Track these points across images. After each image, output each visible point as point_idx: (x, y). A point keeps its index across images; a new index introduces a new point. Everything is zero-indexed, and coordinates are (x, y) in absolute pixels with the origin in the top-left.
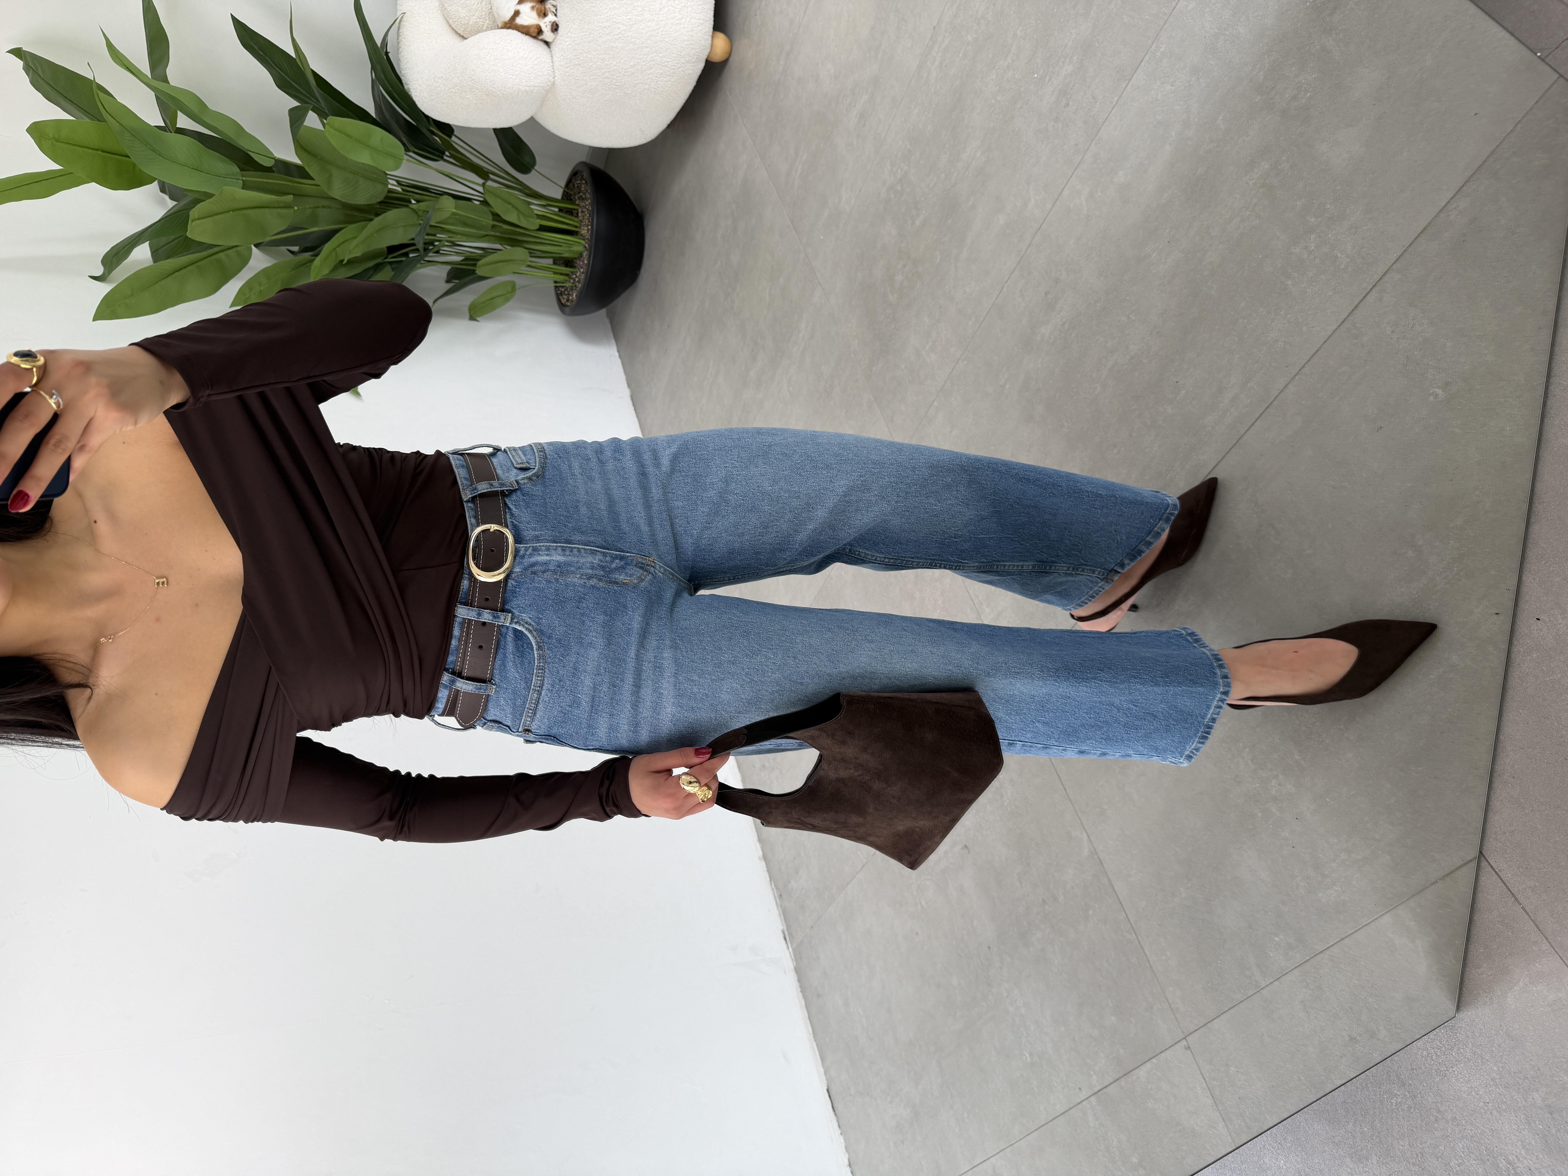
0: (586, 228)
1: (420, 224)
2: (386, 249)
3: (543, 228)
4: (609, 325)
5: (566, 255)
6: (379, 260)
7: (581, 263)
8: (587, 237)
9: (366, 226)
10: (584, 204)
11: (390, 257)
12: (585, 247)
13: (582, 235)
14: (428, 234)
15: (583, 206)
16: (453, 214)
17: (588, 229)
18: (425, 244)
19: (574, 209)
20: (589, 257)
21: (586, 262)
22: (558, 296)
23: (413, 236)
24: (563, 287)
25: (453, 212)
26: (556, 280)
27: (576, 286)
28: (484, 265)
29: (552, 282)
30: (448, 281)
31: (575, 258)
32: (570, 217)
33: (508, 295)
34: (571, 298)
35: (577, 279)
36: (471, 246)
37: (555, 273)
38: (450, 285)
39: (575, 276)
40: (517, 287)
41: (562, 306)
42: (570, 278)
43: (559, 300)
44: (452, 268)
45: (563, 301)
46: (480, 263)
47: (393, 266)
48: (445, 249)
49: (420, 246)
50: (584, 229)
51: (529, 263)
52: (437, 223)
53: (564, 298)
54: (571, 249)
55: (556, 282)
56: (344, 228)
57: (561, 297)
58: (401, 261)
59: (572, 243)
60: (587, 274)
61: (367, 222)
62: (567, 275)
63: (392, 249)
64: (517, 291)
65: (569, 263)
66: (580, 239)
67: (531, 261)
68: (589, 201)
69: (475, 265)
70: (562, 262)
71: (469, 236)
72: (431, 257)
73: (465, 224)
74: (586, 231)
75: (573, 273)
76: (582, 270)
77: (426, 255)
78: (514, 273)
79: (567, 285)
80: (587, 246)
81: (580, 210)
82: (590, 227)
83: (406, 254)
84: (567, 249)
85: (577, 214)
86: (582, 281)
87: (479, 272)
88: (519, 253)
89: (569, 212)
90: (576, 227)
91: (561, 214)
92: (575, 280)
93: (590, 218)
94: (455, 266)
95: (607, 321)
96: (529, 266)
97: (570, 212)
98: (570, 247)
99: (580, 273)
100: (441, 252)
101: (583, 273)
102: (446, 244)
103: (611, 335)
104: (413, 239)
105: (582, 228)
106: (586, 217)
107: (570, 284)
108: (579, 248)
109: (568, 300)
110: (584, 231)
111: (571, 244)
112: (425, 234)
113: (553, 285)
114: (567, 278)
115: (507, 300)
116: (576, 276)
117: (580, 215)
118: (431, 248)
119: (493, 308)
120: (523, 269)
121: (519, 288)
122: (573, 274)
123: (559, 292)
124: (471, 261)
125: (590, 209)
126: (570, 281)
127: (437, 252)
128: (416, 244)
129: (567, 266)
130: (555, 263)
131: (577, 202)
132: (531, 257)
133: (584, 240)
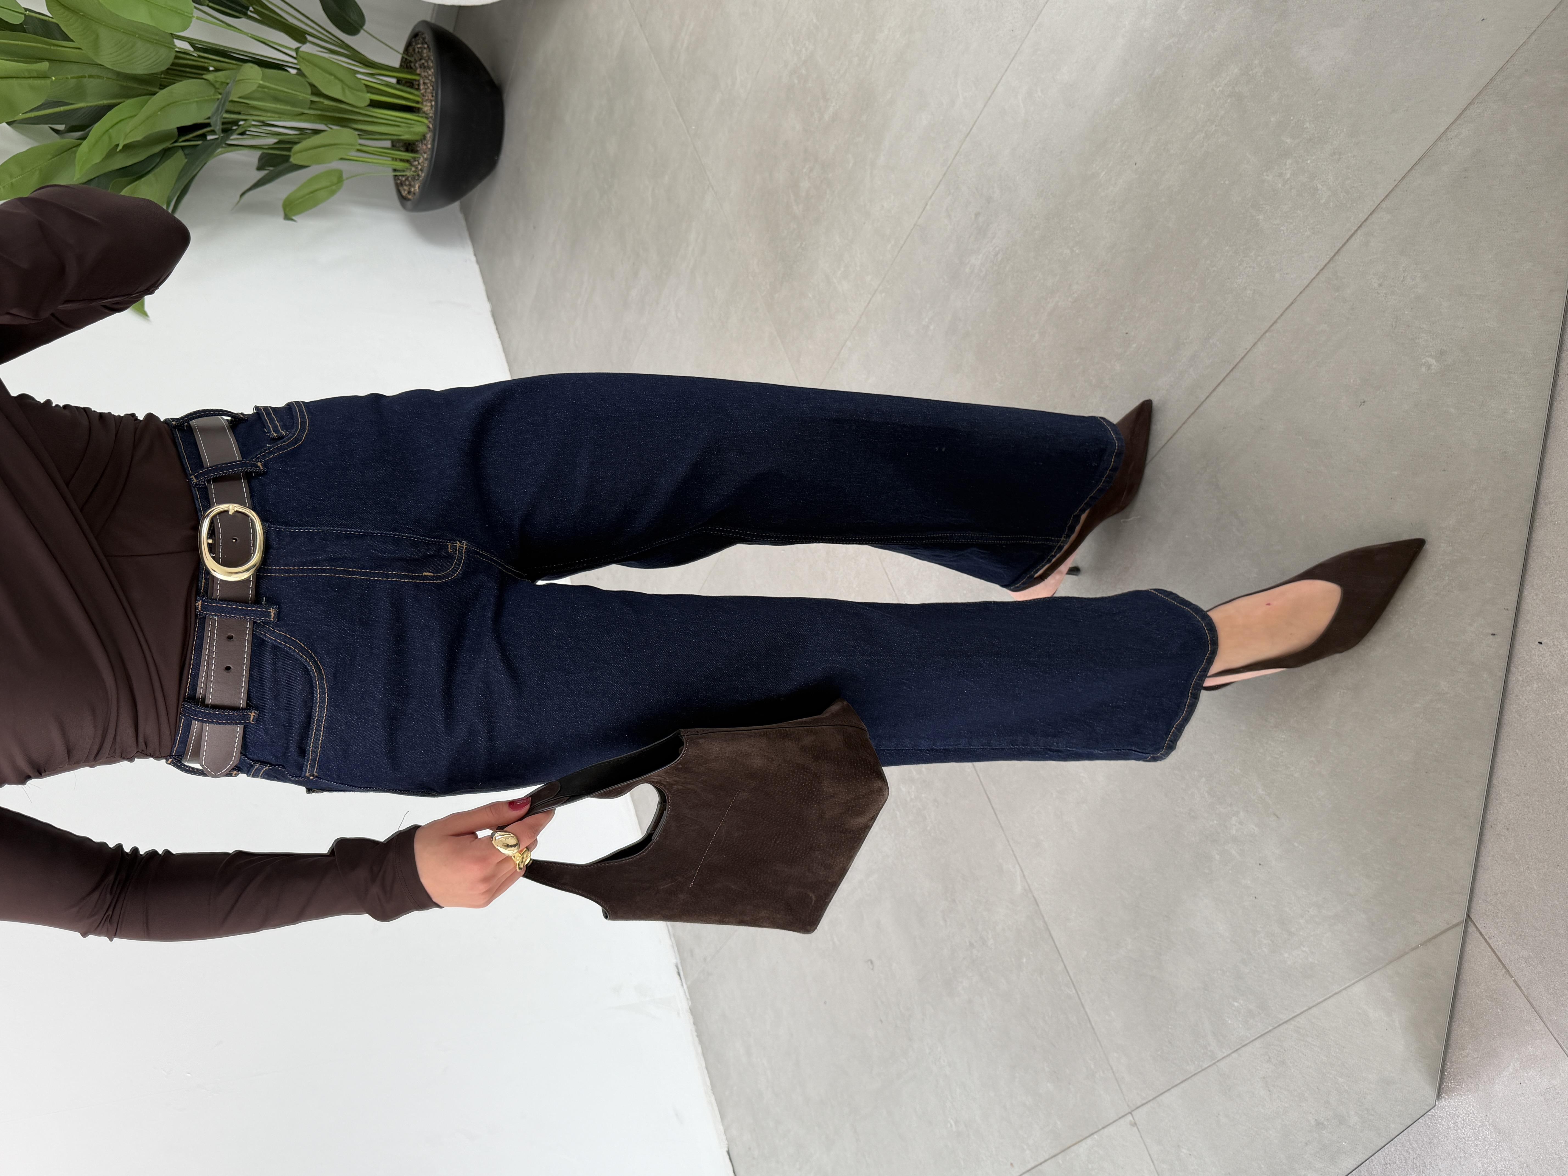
0: (429, 104)
1: (218, 99)
2: (176, 130)
3: (374, 104)
4: (463, 223)
5: (406, 137)
6: (167, 145)
7: (424, 147)
8: (431, 115)
9: (147, 102)
10: (426, 74)
11: (181, 140)
12: (429, 127)
13: (424, 112)
14: (228, 112)
15: (425, 76)
16: (260, 86)
17: (432, 106)
18: (223, 123)
19: (415, 80)
20: (433, 140)
21: (429, 146)
22: (399, 185)
23: (209, 115)
24: (403, 176)
25: (260, 84)
26: (395, 167)
27: (418, 175)
28: (301, 151)
29: (390, 170)
30: (259, 168)
31: (417, 141)
32: (409, 90)
33: (334, 187)
34: (412, 190)
35: (420, 167)
36: (287, 126)
37: (393, 159)
38: (263, 173)
39: (416, 163)
40: (344, 176)
41: (403, 199)
42: (411, 165)
43: (399, 192)
44: (263, 153)
45: (404, 193)
46: (296, 148)
47: (187, 151)
48: (252, 129)
49: (218, 128)
50: (426, 106)
51: (359, 147)
52: (240, 98)
53: (405, 190)
54: (412, 129)
55: (395, 170)
56: (119, 104)
57: (401, 188)
58: (197, 145)
59: (413, 122)
60: (430, 161)
61: (148, 97)
62: (408, 161)
63: (183, 131)
64: (345, 182)
65: (410, 146)
66: (422, 117)
67: (360, 145)
68: (432, 70)
69: (289, 149)
70: (401, 144)
71: (282, 114)
72: (234, 139)
73: (276, 99)
74: (429, 108)
75: (415, 159)
76: (425, 156)
77: (228, 138)
78: (342, 159)
79: (408, 173)
80: (431, 126)
81: (421, 82)
82: (433, 103)
83: (203, 137)
84: (406, 129)
85: (419, 85)
86: (425, 169)
87: (293, 160)
88: (346, 135)
89: (409, 82)
90: (418, 102)
91: (398, 86)
92: (417, 168)
93: (434, 92)
94: (266, 151)
95: (461, 216)
96: (358, 150)
97: (410, 84)
98: (410, 127)
99: (423, 159)
100: (248, 133)
101: (426, 159)
102: (254, 123)
103: (466, 234)
104: (209, 118)
105: (425, 103)
106: (429, 91)
107: (412, 173)
108: (421, 129)
109: (409, 192)
110: (427, 108)
111: (411, 124)
112: (223, 111)
113: (392, 174)
114: (407, 165)
115: (333, 193)
116: (419, 163)
117: (422, 87)
118: (235, 128)
119: (316, 203)
120: (353, 154)
121: (347, 179)
122: (415, 161)
123: (399, 182)
124: (286, 145)
125: (434, 80)
126: (411, 169)
127: (243, 134)
128: (212, 124)
129: (407, 150)
130: (393, 147)
131: (418, 71)
132: (360, 138)
133: (427, 118)
